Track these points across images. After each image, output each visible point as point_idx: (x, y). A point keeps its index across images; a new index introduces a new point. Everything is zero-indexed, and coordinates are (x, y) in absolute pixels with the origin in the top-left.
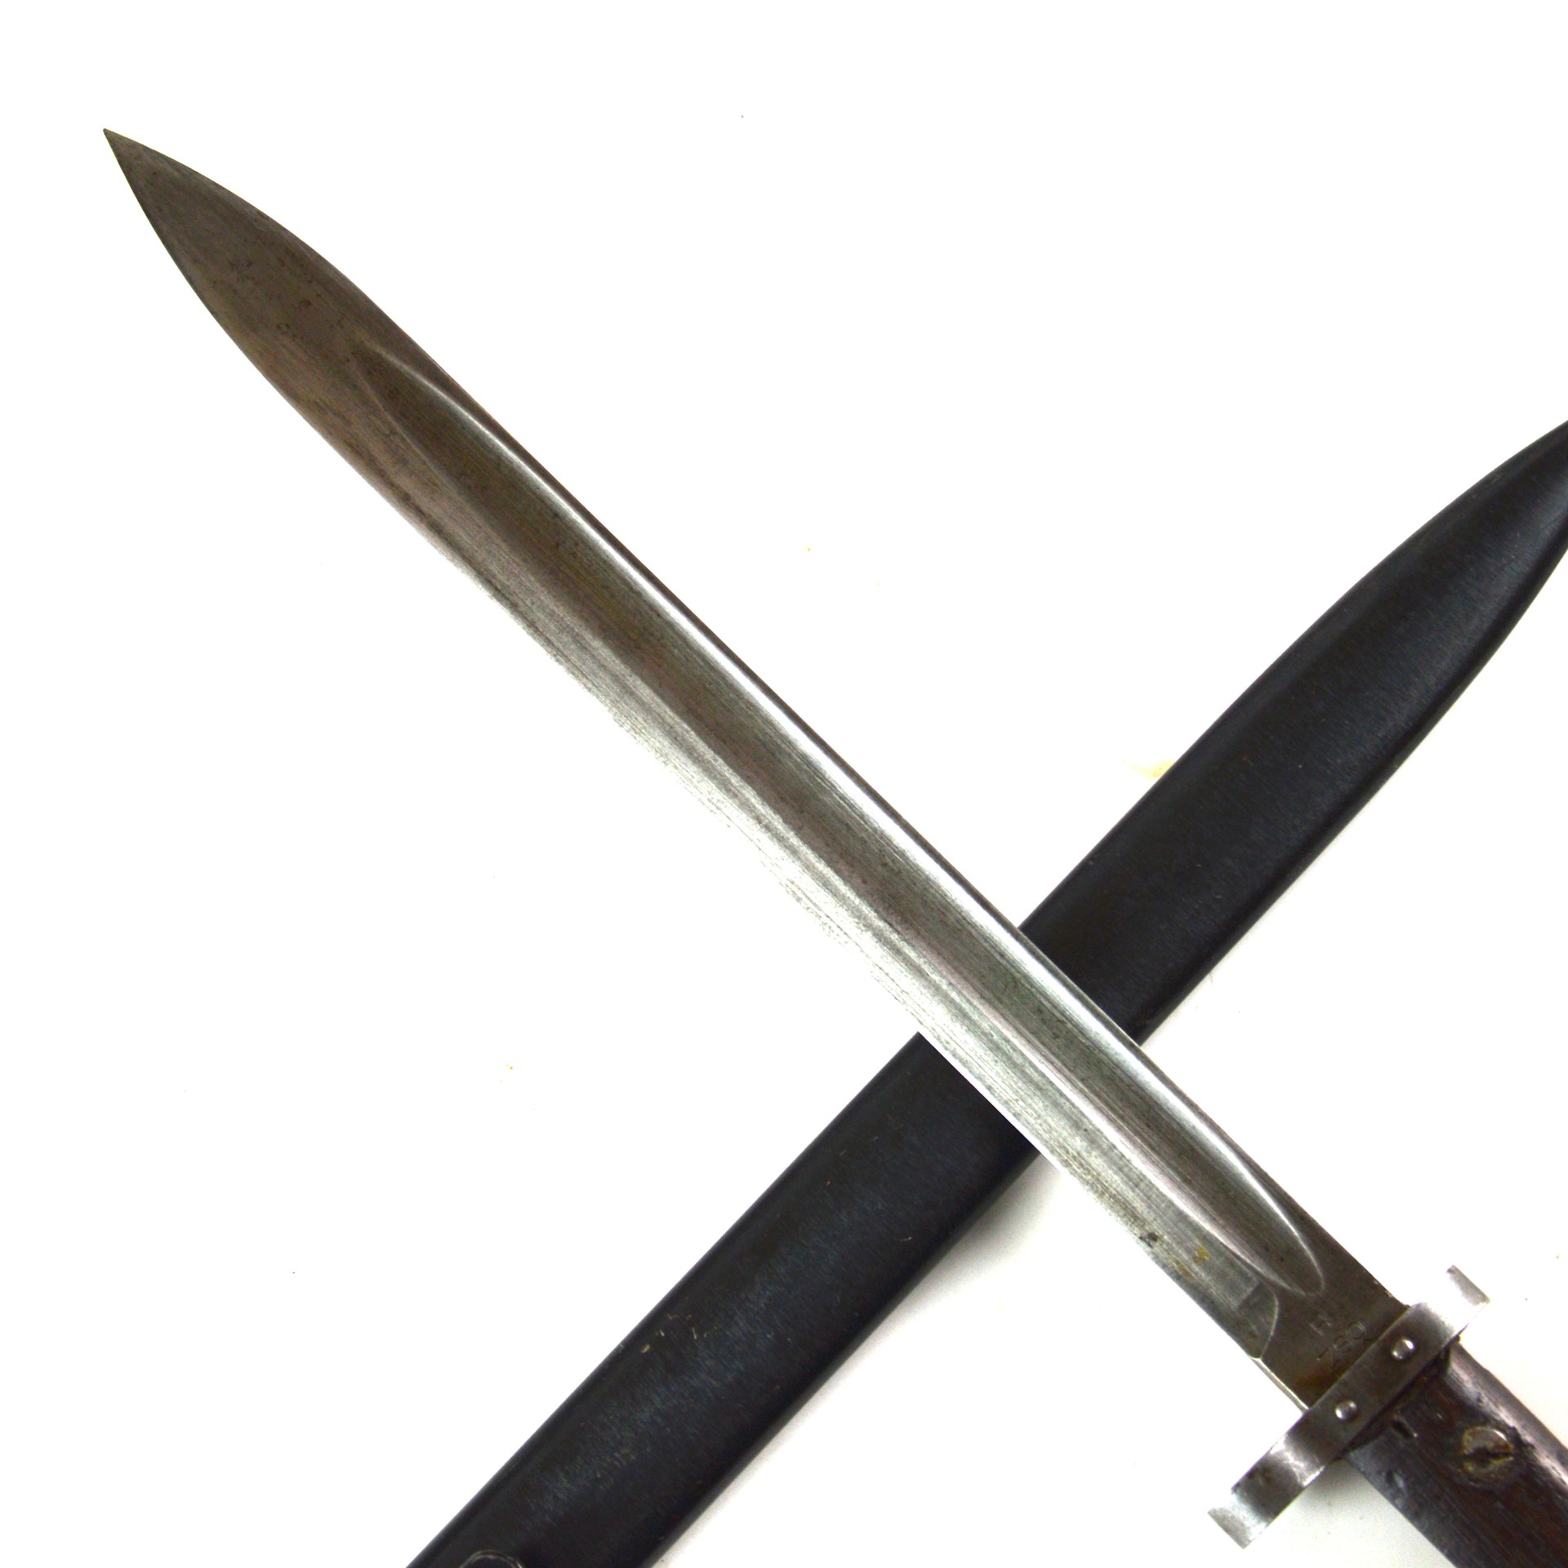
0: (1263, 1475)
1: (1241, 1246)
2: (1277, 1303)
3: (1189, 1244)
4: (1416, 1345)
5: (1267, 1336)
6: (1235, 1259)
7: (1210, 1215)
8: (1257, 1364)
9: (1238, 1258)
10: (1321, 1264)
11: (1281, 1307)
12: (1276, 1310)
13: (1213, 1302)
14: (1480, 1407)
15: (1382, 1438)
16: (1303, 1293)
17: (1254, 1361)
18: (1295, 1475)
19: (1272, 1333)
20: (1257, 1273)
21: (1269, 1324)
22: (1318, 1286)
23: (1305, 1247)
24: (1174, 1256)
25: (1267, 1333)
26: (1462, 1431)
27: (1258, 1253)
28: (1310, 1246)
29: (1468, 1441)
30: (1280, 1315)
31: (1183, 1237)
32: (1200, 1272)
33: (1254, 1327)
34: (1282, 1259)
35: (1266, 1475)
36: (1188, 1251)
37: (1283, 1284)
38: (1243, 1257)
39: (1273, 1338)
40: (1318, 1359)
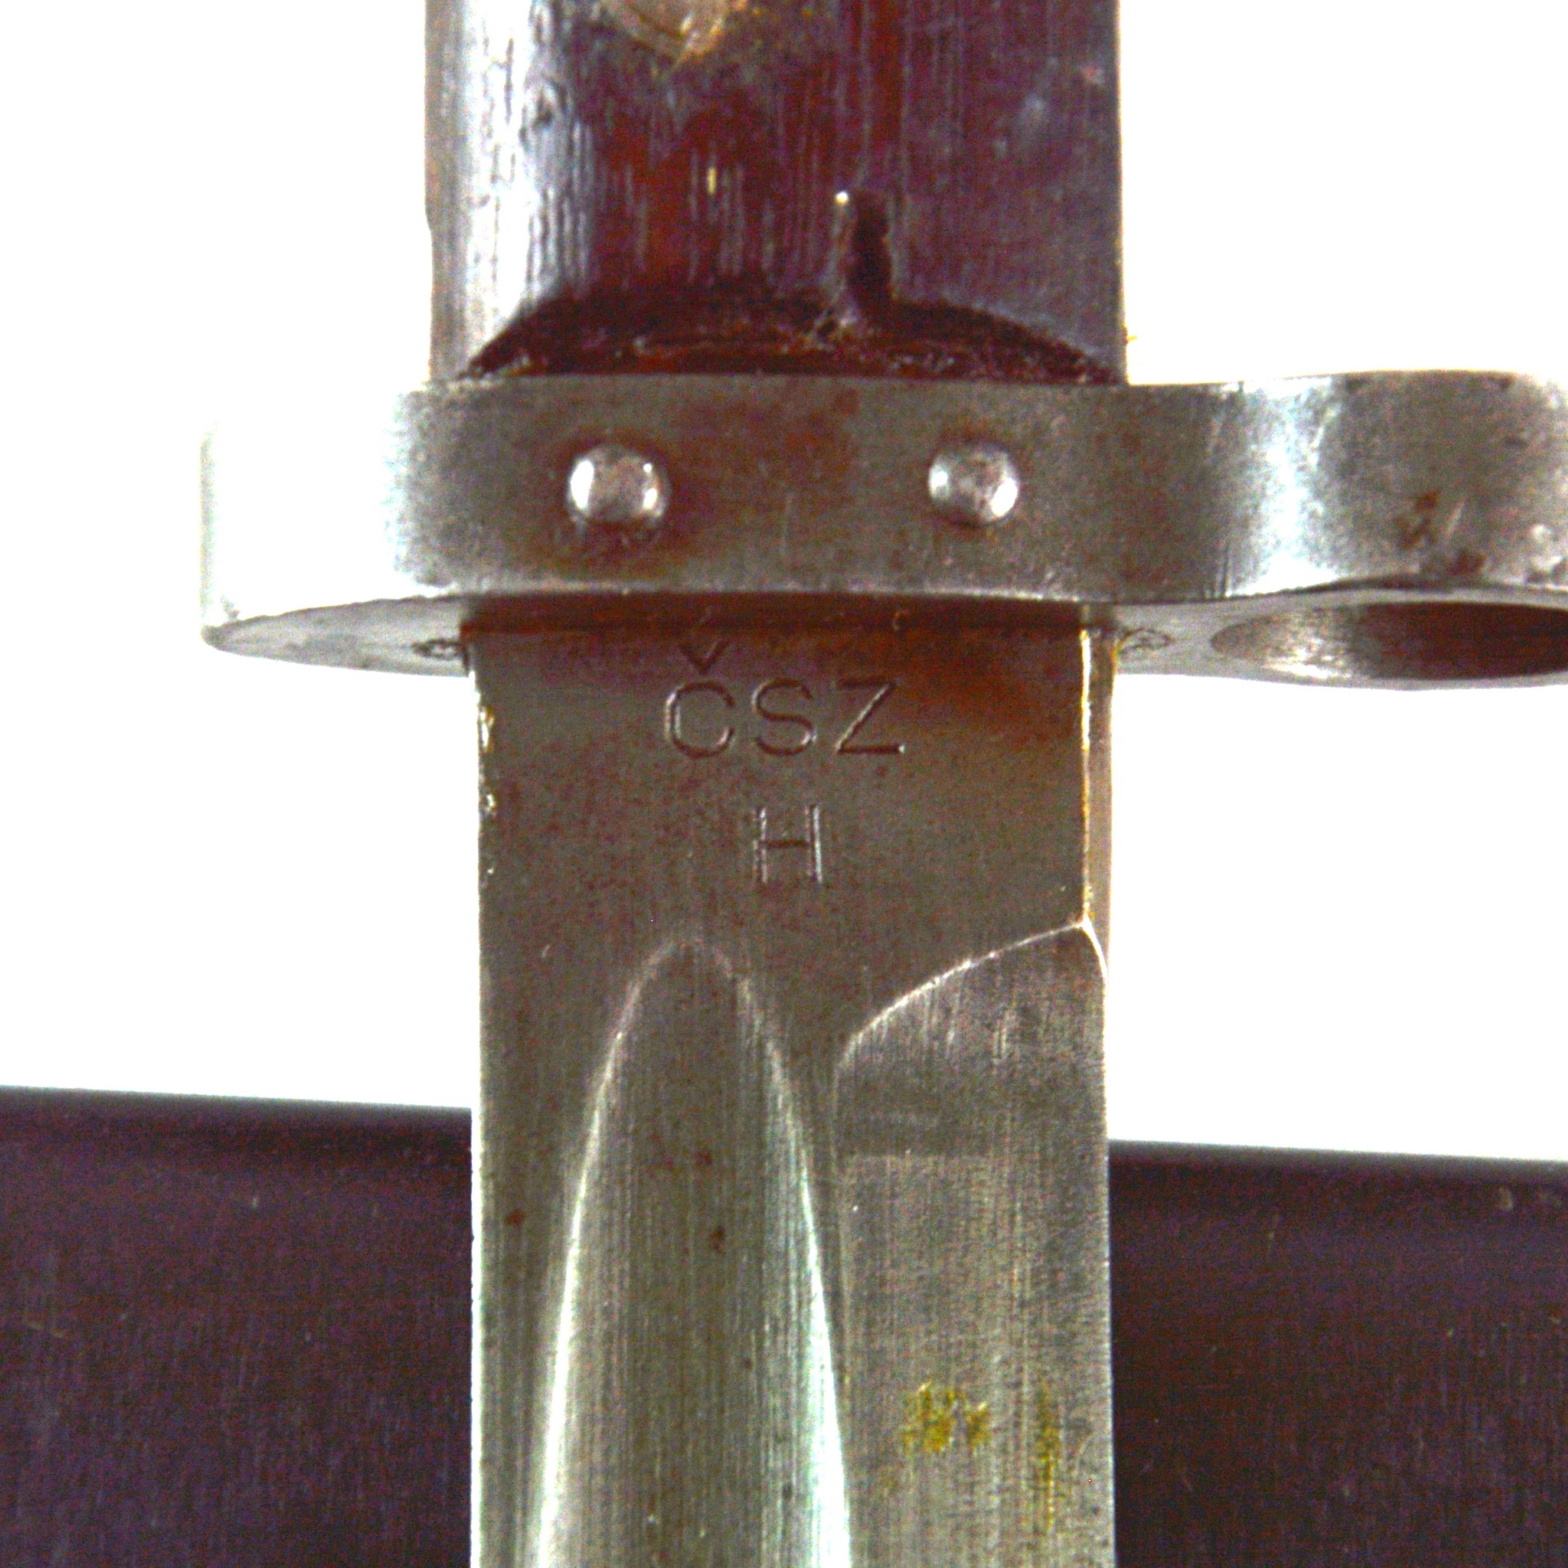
0: (1423, 530)
1: (792, 1327)
2: (858, 1039)
3: (942, 1492)
4: (565, 468)
5: (990, 968)
6: (848, 1301)
7: (788, 1514)
8: (1101, 923)
9: (834, 1296)
10: (606, 1019)
11: (860, 1019)
12: (882, 1019)
13: (1052, 1248)
14: (561, 92)
15: (951, 295)
16: (746, 991)
17: (1103, 936)
18: (1328, 441)
19: (967, 965)
20: (824, 1190)
21: (941, 1001)
22: (680, 968)
23: (595, 1130)
24: (1027, 1508)
25: (979, 982)
26: (689, 75)
27: (759, 1253)
28: (579, 1122)
29: (701, 25)
30: (886, 996)
31: (940, 1534)
32: (996, 1376)
33: (1002, 1041)
34: (705, 1159)
35: (1416, 521)
36: (968, 1479)
37: (779, 1082)
38: (817, 1287)
39: (978, 953)
40: (902, 749)
